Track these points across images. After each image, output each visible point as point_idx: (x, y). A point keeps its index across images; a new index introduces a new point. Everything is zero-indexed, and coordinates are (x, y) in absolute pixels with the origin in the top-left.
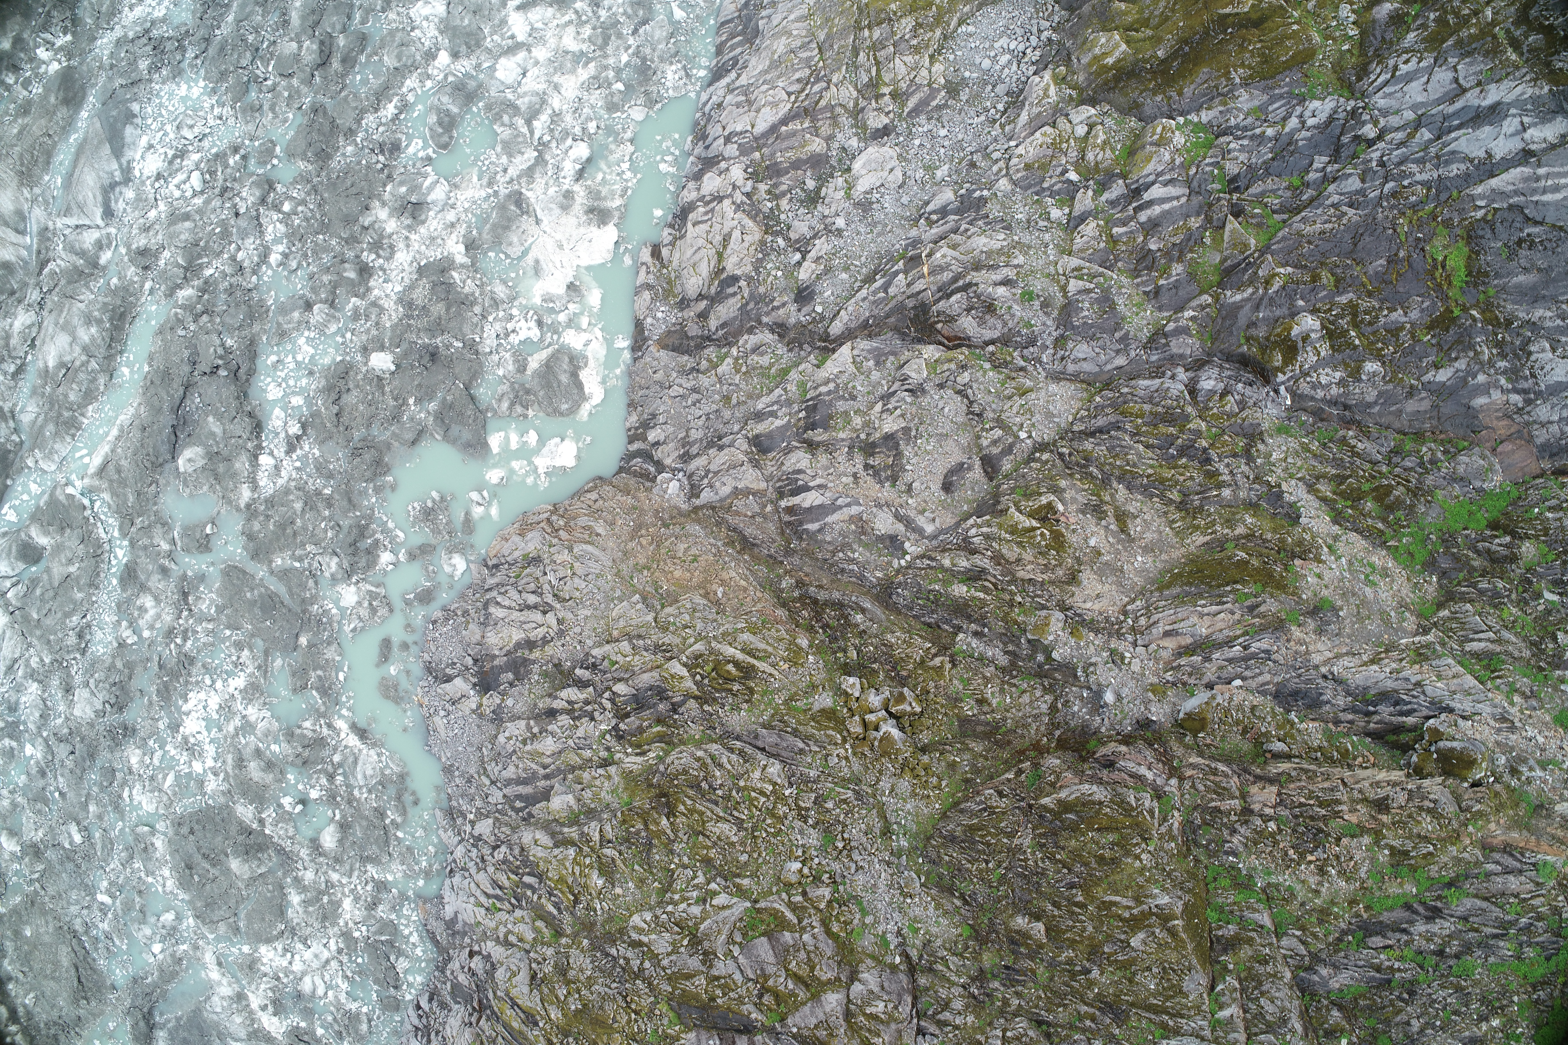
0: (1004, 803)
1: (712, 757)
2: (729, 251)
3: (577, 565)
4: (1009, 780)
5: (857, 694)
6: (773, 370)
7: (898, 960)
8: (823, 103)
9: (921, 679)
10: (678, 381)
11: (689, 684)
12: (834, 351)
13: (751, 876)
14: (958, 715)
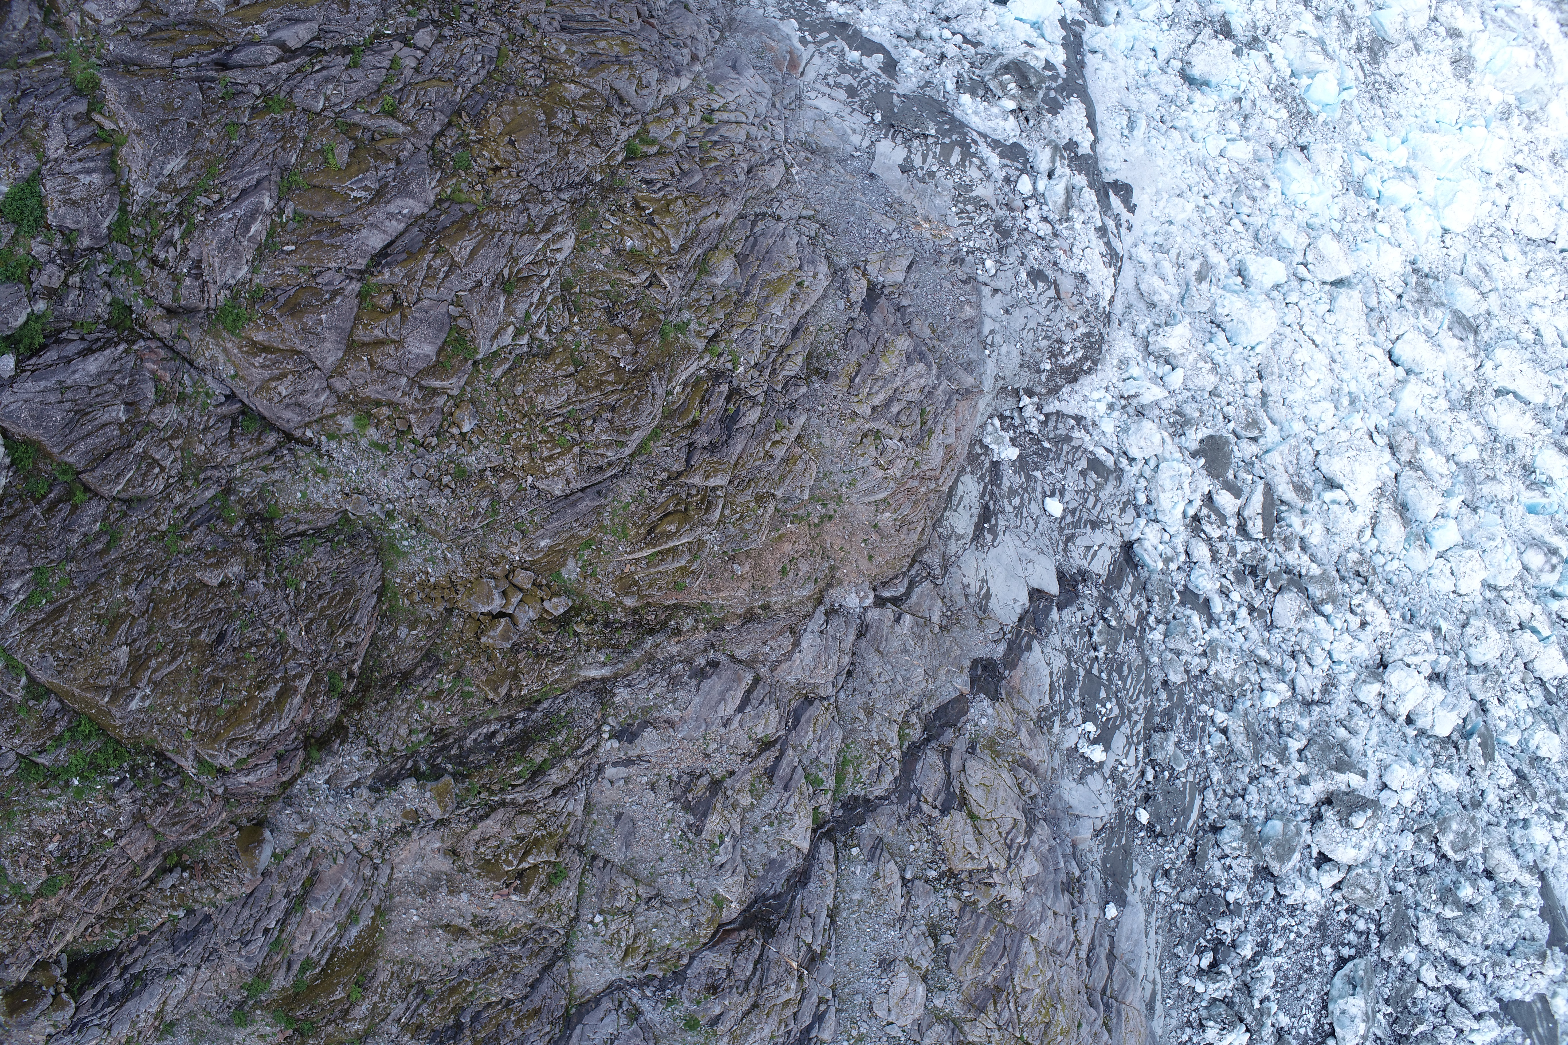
0: (342, 641)
1: (621, 444)
2: (969, 829)
3: (881, 474)
4: (354, 661)
5: (546, 604)
6: (851, 769)
7: (309, 434)
8: (991, 1007)
9: (504, 664)
10: (924, 684)
11: (697, 480)
12: (814, 831)
13: (499, 380)
14: (446, 665)
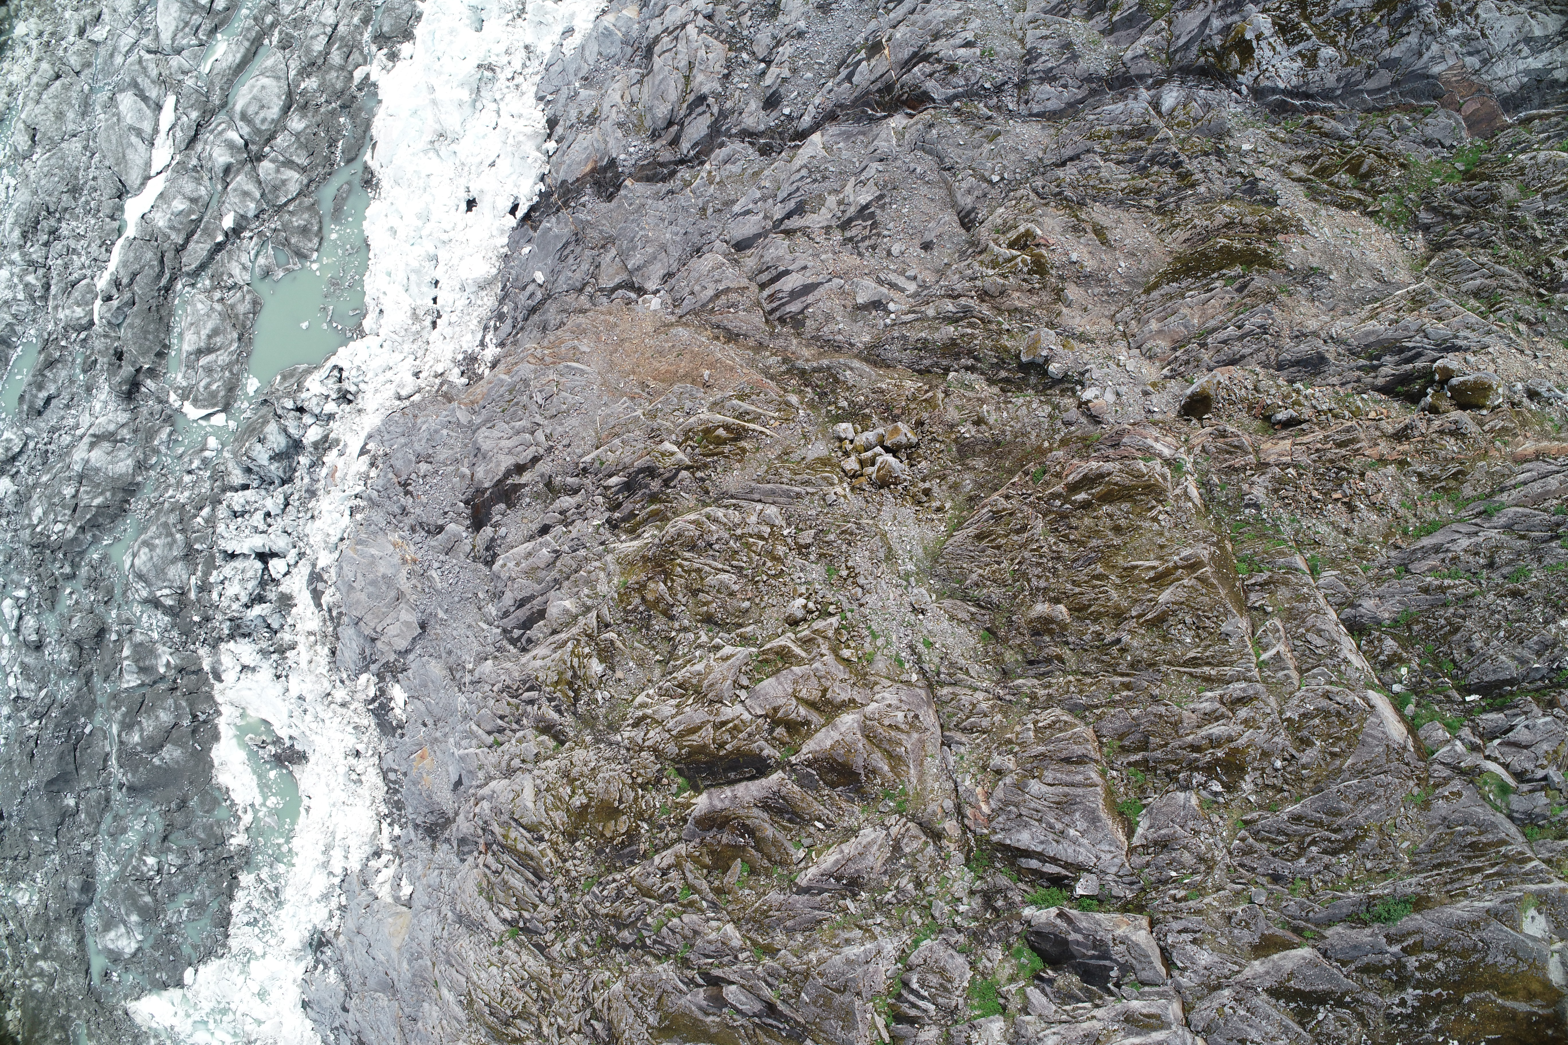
0: (1009, 505)
1: (709, 517)
2: (695, 72)
3: (562, 381)
5: (850, 437)
7: (914, 677)
9: (914, 413)
10: (653, 207)
11: (680, 455)
13: (755, 623)
14: (956, 440)
